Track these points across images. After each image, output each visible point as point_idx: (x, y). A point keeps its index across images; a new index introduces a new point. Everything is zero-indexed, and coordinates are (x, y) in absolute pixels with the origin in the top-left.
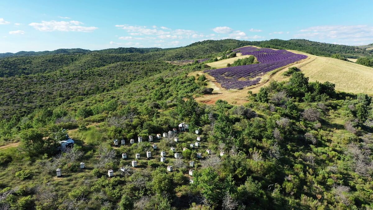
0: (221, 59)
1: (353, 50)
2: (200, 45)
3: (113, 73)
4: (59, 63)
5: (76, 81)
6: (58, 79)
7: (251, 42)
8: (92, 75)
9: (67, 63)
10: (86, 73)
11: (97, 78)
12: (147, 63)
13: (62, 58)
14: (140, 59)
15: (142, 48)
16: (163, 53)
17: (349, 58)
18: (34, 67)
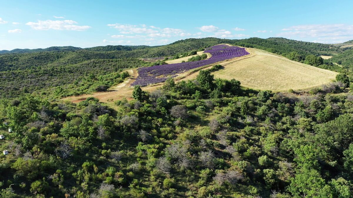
0: (182, 57)
1: (328, 47)
2: (182, 43)
3: (85, 70)
4: (45, 60)
5: (46, 77)
6: (28, 75)
7: (231, 40)
8: (63, 72)
9: (53, 60)
10: (57, 70)
11: (67, 74)
12: (121, 60)
13: (48, 55)
14: (124, 56)
15: (131, 46)
16: (146, 51)
17: (323, 55)
18: (21, 64)
